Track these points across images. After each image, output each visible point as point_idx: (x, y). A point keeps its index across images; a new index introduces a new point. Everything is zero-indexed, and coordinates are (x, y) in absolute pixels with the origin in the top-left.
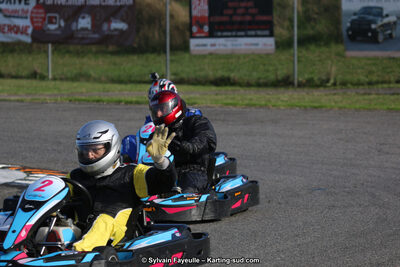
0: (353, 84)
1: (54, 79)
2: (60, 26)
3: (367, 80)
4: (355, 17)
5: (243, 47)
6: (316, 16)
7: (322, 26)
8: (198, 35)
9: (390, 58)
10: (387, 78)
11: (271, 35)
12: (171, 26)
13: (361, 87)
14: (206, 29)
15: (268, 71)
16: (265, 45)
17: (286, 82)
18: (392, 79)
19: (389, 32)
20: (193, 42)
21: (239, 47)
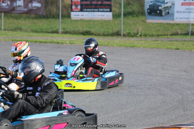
0: (150, 36)
1: (5, 30)
2: (8, 5)
3: (156, 34)
4: (151, 3)
5: (97, 17)
6: (132, 2)
7: (135, 8)
8: (75, 10)
9: (168, 24)
10: (166, 33)
11: (111, 11)
12: (62, 6)
13: (154, 37)
14: (79, 7)
15: (108, 28)
16: (107, 16)
17: (118, 34)
18: (169, 34)
19: (168, 11)
20: (73, 14)
21: (94, 17)
